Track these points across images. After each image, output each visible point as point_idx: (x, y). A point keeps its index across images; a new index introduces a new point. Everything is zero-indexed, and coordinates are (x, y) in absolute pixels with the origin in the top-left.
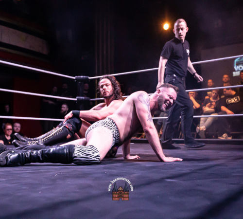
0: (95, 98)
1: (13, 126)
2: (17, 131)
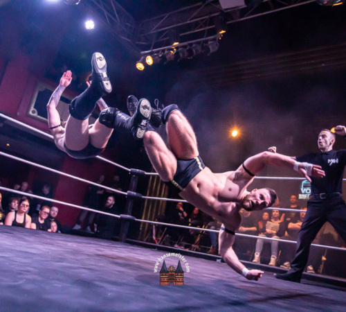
0: (146, 195)
1: (50, 210)
2: (54, 216)
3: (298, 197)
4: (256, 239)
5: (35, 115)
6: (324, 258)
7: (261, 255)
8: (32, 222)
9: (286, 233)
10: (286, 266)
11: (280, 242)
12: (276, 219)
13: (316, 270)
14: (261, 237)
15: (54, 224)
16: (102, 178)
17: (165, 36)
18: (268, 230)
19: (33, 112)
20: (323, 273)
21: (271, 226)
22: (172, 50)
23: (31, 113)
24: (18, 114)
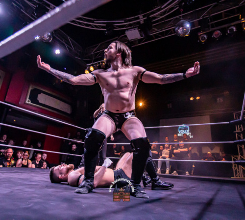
1: (42, 156)
2: (45, 159)
3: (177, 135)
4: (158, 161)
5: (30, 103)
6: (193, 166)
7: (161, 169)
8: (32, 163)
9: (173, 156)
10: (175, 173)
11: (170, 161)
12: (167, 148)
13: (190, 173)
14: (160, 159)
15: (45, 164)
16: (69, 134)
17: (99, 56)
18: (163, 155)
19: (28, 101)
20: (194, 174)
21: (165, 152)
22: (104, 62)
23: (27, 102)
24: (20, 103)
